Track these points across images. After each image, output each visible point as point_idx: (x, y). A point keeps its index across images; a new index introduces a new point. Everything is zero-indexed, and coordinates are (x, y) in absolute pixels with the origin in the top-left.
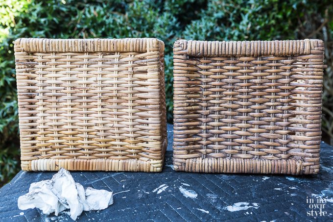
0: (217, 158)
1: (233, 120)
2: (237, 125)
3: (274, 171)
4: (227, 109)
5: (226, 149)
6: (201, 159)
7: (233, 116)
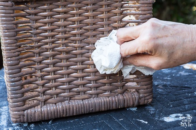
0: (56, 104)
1: (68, 63)
2: (72, 67)
3: (113, 107)
4: (61, 52)
5: (64, 93)
6: (39, 106)
7: (67, 59)
